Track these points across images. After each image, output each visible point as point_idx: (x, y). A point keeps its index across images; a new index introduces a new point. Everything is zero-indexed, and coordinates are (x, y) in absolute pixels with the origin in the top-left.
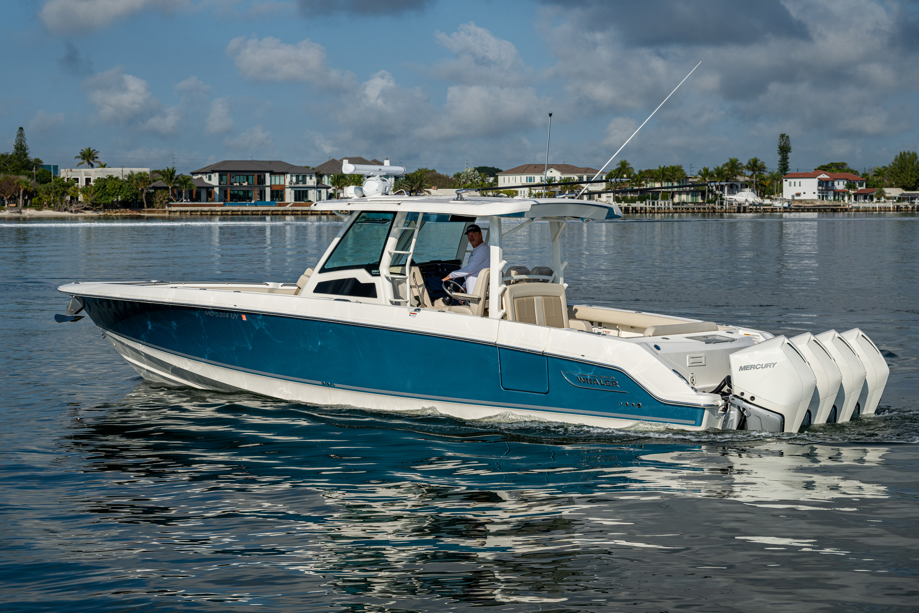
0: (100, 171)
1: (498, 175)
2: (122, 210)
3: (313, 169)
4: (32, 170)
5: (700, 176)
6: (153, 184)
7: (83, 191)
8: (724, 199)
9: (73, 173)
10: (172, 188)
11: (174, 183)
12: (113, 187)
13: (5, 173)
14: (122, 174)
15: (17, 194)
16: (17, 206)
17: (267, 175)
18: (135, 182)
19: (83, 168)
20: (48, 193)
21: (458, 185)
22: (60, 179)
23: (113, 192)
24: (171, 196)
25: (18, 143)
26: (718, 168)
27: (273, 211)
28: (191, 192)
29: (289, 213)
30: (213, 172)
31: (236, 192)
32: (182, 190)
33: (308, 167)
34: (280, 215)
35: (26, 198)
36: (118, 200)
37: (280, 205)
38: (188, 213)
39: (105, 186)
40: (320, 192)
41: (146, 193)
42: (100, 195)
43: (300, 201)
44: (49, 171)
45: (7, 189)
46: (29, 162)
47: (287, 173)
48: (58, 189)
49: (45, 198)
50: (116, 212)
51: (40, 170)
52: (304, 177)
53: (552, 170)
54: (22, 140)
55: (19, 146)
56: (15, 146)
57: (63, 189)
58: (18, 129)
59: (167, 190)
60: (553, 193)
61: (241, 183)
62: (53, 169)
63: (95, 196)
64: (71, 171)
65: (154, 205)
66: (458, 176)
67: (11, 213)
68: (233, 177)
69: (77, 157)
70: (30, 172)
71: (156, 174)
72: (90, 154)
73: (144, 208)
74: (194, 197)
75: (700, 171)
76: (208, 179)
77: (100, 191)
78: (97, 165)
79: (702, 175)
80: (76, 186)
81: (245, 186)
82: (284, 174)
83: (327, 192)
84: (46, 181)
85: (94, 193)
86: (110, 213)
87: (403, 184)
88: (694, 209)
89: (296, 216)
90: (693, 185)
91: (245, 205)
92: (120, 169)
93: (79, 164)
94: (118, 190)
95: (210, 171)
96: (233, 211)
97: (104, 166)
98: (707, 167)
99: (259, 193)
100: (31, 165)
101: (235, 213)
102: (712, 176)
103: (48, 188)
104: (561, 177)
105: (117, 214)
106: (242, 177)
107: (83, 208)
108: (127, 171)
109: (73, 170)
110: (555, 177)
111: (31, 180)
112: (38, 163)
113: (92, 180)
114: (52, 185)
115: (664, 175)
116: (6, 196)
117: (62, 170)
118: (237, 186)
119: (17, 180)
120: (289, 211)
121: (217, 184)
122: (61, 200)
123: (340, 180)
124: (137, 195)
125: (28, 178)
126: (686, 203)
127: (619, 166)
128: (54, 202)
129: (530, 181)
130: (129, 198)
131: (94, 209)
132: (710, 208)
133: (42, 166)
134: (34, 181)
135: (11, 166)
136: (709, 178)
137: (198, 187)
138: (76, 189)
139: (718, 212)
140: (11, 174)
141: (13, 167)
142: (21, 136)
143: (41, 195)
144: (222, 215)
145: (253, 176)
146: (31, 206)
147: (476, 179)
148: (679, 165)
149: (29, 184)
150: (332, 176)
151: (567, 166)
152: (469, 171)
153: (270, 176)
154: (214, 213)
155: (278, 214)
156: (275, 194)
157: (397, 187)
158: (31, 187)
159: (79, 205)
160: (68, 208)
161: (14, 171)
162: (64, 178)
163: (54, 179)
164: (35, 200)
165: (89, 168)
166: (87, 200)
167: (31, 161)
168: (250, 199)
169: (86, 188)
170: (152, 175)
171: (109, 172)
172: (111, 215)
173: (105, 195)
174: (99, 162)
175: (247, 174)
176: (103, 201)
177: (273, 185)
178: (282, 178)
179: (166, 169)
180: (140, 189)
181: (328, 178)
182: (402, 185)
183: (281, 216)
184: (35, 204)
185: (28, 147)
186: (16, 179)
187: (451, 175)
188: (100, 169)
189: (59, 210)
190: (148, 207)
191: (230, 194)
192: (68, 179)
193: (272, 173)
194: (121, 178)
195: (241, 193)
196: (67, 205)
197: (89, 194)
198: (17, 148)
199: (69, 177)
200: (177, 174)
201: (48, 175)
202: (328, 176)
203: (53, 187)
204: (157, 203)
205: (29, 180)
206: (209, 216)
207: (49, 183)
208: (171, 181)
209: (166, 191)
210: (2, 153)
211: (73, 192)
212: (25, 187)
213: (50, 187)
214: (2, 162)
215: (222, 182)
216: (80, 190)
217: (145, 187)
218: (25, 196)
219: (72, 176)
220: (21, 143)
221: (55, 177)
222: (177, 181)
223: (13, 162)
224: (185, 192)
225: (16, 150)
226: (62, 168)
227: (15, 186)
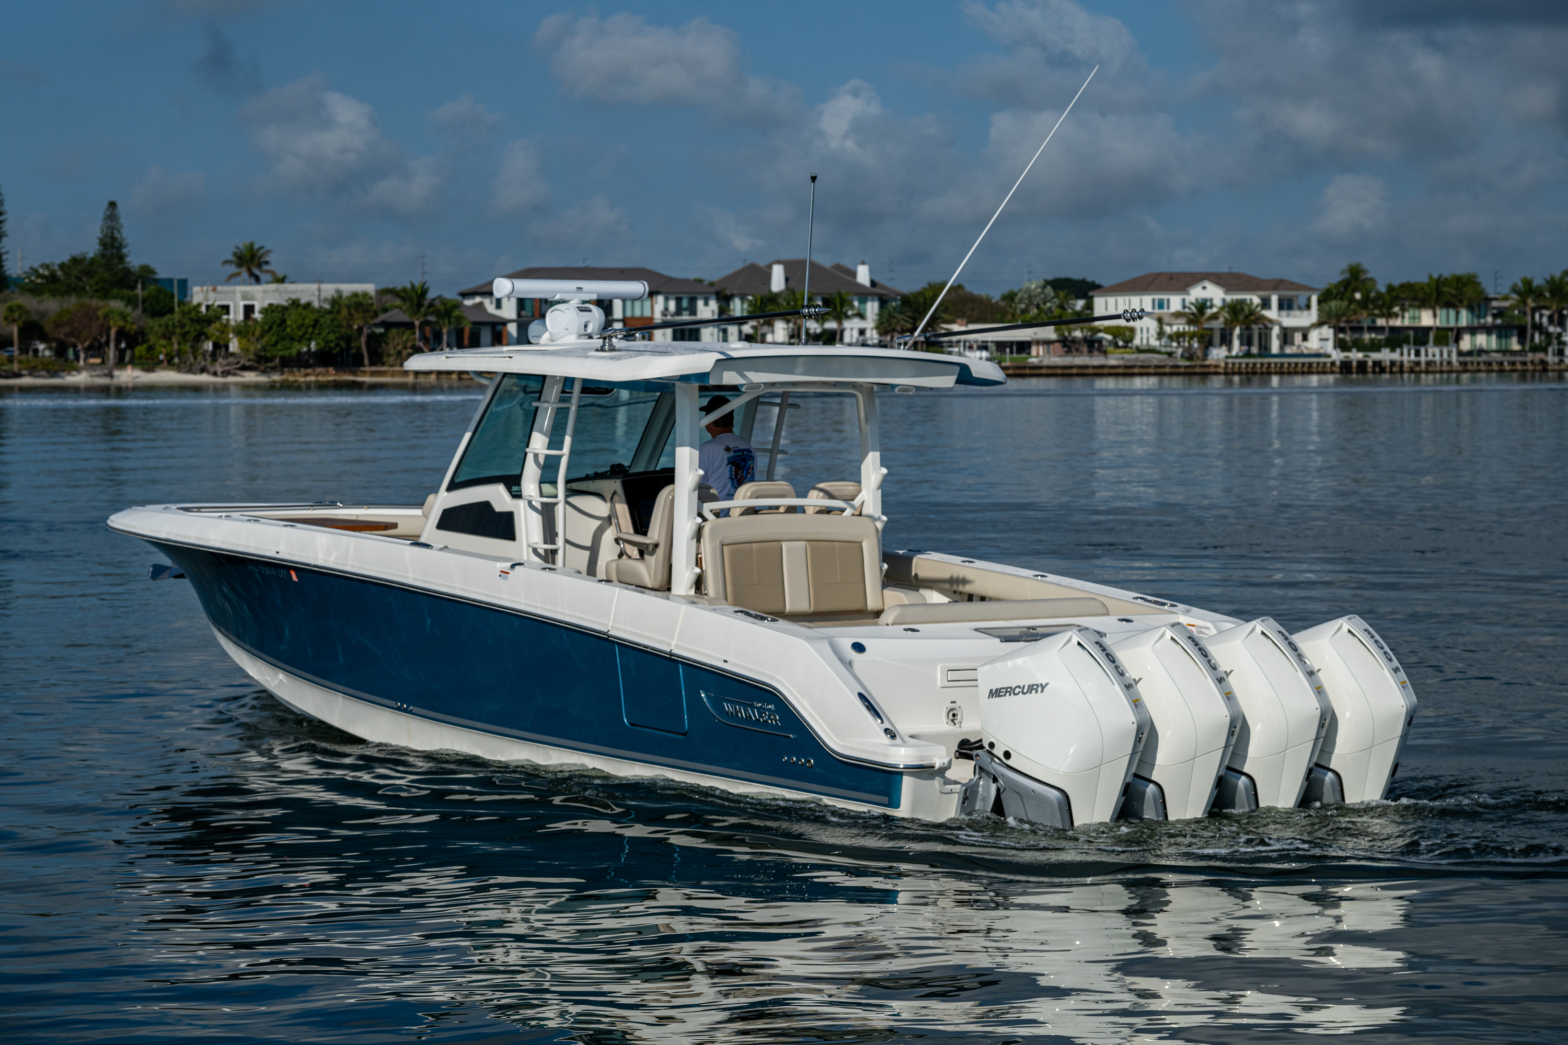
0: (274, 291)
1: (1091, 298)
2: (319, 370)
3: (712, 284)
4: (134, 288)
5: (1515, 296)
6: (382, 317)
7: (241, 332)
8: (1564, 343)
9: (218, 295)
10: (423, 325)
11: (425, 315)
12: (300, 322)
13: (79, 296)
14: (319, 296)
15: (104, 338)
16: (103, 363)
18: (344, 312)
19: (239, 284)
20: (168, 336)
21: (1010, 317)
22: (192, 308)
23: (301, 333)
24: (420, 340)
25: (107, 233)
26: (1553, 279)
28: (459, 333)
32: (441, 330)
33: (700, 281)
35: (123, 345)
36: (309, 350)
38: (454, 376)
39: (284, 321)
40: (725, 331)
41: (368, 334)
42: (274, 339)
44: (168, 290)
45: (84, 329)
46: (128, 272)
47: (658, 293)
48: (187, 328)
49: (161, 346)
50: (307, 375)
51: (152, 288)
52: (693, 301)
53: (1207, 284)
54: (113, 228)
55: (108, 241)
56: (100, 240)
57: (198, 327)
58: (107, 204)
59: (410, 329)
60: (1209, 332)
62: (178, 287)
63: (263, 342)
64: (214, 290)
65: (385, 359)
66: (1010, 297)
67: (92, 376)
69: (226, 262)
70: (131, 293)
71: (389, 297)
72: (253, 256)
73: (363, 365)
74: (466, 340)
75: (1515, 285)
76: (494, 306)
77: (272, 331)
78: (268, 277)
79: (1519, 293)
82: (650, 294)
83: (740, 332)
84: (164, 311)
85: (262, 336)
86: (294, 375)
87: (896, 315)
88: (1501, 364)
90: (1500, 313)
92: (314, 286)
93: (231, 276)
94: (310, 330)
97: (282, 280)
98: (1529, 276)
100: (133, 278)
102: (1538, 294)
103: (167, 325)
104: (1224, 300)
105: (308, 379)
107: (238, 366)
108: (329, 290)
109: (219, 288)
110: (1211, 300)
111: (133, 310)
112: (146, 274)
113: (257, 309)
114: (176, 321)
115: (1440, 294)
116: (82, 343)
117: (196, 289)
119: (104, 310)
121: (513, 315)
122: (195, 351)
123: (766, 307)
124: (348, 339)
125: (127, 306)
126: (1487, 352)
127: (1346, 276)
128: (179, 353)
129: (1161, 306)
130: (332, 345)
131: (262, 368)
132: (1537, 361)
133: (156, 281)
134: (139, 311)
135: (92, 281)
136: (1534, 300)
137: (474, 323)
138: (225, 327)
139: (1553, 371)
140: (91, 297)
141: (97, 283)
142: (112, 220)
143: (152, 339)
146: (133, 363)
147: (1048, 305)
148: (1472, 271)
150: (750, 298)
151: (1237, 276)
152: (1033, 287)
157: (884, 320)
158: (133, 323)
159: (231, 360)
160: (209, 366)
161: (97, 291)
162: (199, 305)
163: (179, 306)
164: (140, 350)
165: (250, 284)
166: (248, 350)
167: (132, 270)
169: (246, 325)
170: (380, 299)
171: (292, 292)
172: (295, 381)
173: (283, 339)
174: (272, 273)
176: (281, 351)
177: (629, 318)
179: (409, 286)
180: (355, 327)
181: (742, 303)
182: (894, 317)
184: (140, 358)
185: (128, 241)
186: (102, 307)
187: (996, 295)
188: (273, 286)
189: (190, 371)
190: (372, 364)
192: (208, 307)
194: (316, 304)
196: (206, 360)
197: (252, 339)
198: (103, 243)
199: (210, 303)
200: (431, 295)
201: (168, 299)
202: (743, 299)
203: (177, 324)
204: (389, 355)
205: (129, 309)
207: (168, 316)
208: (419, 311)
209: (408, 331)
210: (74, 254)
211: (218, 334)
212: (121, 323)
213: (170, 323)
214: (74, 272)
215: (523, 313)
216: (233, 328)
217: (366, 323)
218: (120, 343)
219: (215, 301)
220: (112, 233)
221: (181, 303)
222: (431, 310)
223: (96, 273)
224: (449, 333)
225: (101, 248)
226: (197, 285)
227: (100, 322)
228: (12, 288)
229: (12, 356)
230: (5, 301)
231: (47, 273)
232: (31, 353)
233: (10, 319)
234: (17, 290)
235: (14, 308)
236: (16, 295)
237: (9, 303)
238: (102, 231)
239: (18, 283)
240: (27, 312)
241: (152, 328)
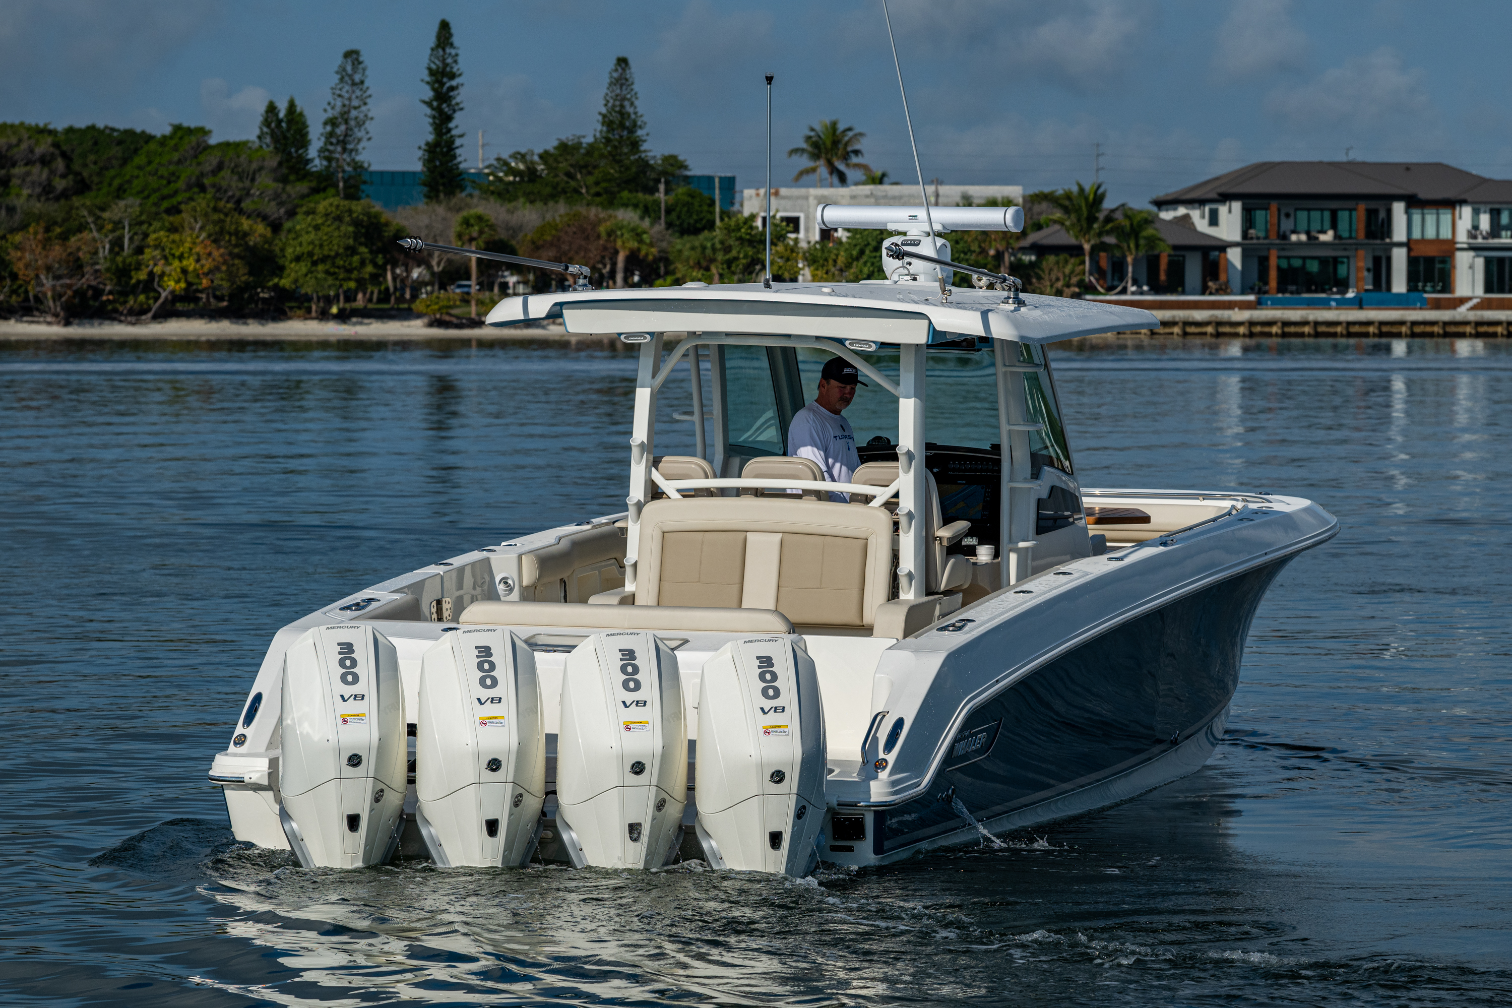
0: (867, 196)
4: (654, 190)
6: (1033, 237)
7: (815, 259)
9: (783, 202)
10: (1093, 248)
11: (1100, 234)
13: (570, 202)
14: (936, 203)
15: (608, 268)
17: (1398, 208)
19: (814, 186)
20: (704, 264)
22: (741, 222)
24: (1091, 274)
25: (614, 106)
27: (1414, 323)
28: (1153, 263)
29: (1468, 329)
30: (1225, 198)
31: (1297, 263)
32: (1124, 257)
34: (1439, 335)
37: (1437, 305)
41: (1011, 263)
43: (1501, 290)
44: (706, 194)
45: (577, 253)
46: (644, 165)
47: (1463, 202)
48: (734, 253)
51: (681, 190)
54: (624, 99)
55: (616, 117)
56: (604, 116)
57: (750, 251)
58: (614, 61)
59: (1077, 256)
61: (1314, 234)
62: (720, 189)
64: (776, 194)
68: (1288, 215)
69: (795, 151)
70: (649, 198)
71: (1044, 205)
72: (836, 143)
74: (1163, 277)
76: (1206, 221)
77: (865, 258)
78: (859, 175)
80: (791, 243)
81: (1325, 244)
82: (1451, 204)
84: (699, 225)
85: (848, 266)
89: (1491, 340)
91: (1324, 305)
92: (930, 189)
93: (802, 173)
95: (1213, 195)
96: (1286, 324)
97: (880, 180)
99: (1370, 265)
100: (653, 175)
101: (1292, 329)
103: (704, 248)
106: (1316, 215)
108: (951, 194)
109: (783, 191)
111: (652, 224)
112: (673, 169)
114: (717, 241)
117: (748, 193)
118: (1299, 244)
119: (608, 224)
120: (1466, 323)
121: (1237, 237)
125: (642, 218)
133: (687, 178)
134: (661, 226)
135: (590, 180)
137: (1175, 248)
138: (792, 251)
140: (588, 205)
141: (597, 183)
142: (622, 85)
144: (1251, 335)
145: (1351, 210)
149: (645, 236)
153: (1407, 211)
154: (1227, 329)
155: (1431, 335)
156: (1421, 268)
158: (651, 245)
161: (598, 194)
162: (753, 217)
163: (722, 219)
165: (831, 184)
167: (652, 162)
168: (1343, 285)
169: (822, 250)
170: (1030, 209)
171: (894, 198)
174: (865, 167)
175: (1334, 205)
177: (1417, 241)
178: (1446, 217)
179: (1075, 189)
180: (992, 252)
183: (1440, 340)
185: (644, 119)
186: (605, 220)
188: (867, 189)
191: (1279, 269)
192: (765, 220)
193: (1413, 202)
195: (1313, 267)
197: (833, 269)
198: (608, 122)
199: (769, 214)
200: (1109, 204)
201: (705, 208)
203: (718, 246)
205: (647, 222)
206: (1209, 340)
207: (706, 233)
208: (1090, 227)
209: (1072, 260)
210: (563, 138)
211: (780, 262)
212: (634, 245)
213: (709, 245)
214: (563, 165)
215: (1252, 232)
216: (804, 253)
217: (1008, 246)
218: (633, 274)
219: (777, 211)
220: (622, 106)
221: (724, 214)
222: (1109, 226)
223: (595, 167)
224: (1136, 261)
225: (605, 129)
226: (749, 187)
227: (602, 242)
228: (469, 190)
229: (468, 293)
230: (459, 210)
231: (521, 166)
232: (496, 289)
233: (466, 237)
234: (477, 193)
235: (472, 221)
236: (475, 200)
237: (465, 213)
238: (606, 105)
239: (477, 180)
240: (492, 227)
241: (680, 251)
